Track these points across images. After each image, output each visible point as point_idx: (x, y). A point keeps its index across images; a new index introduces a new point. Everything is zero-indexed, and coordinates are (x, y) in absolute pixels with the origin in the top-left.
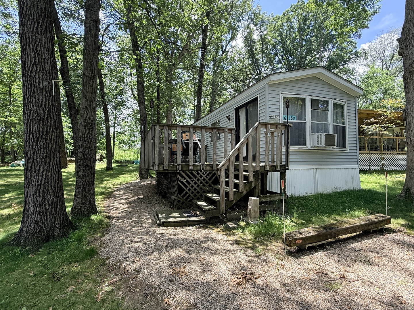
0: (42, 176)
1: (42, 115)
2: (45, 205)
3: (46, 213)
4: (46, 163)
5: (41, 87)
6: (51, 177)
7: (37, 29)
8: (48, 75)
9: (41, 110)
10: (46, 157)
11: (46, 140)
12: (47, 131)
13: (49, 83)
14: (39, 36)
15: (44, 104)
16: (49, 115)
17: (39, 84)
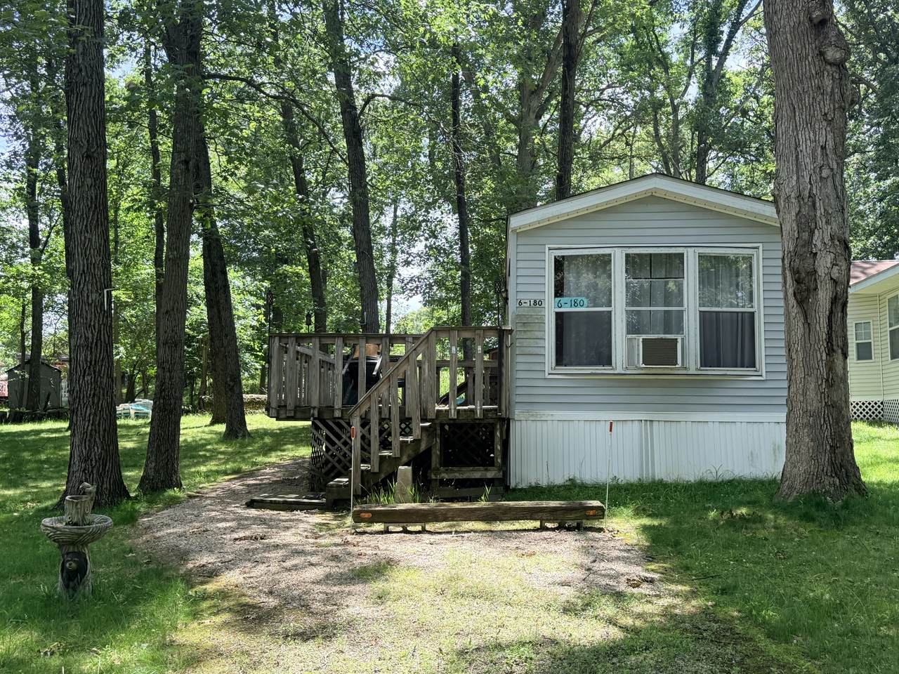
0: (89, 421)
1: (90, 340)
2: (92, 460)
3: (92, 471)
4: (93, 403)
5: (90, 302)
6: (99, 423)
7: (86, 226)
8: (98, 284)
9: (89, 332)
10: (94, 396)
11: (95, 372)
12: (95, 361)
13: (100, 294)
14: (88, 236)
15: (92, 324)
16: (99, 339)
17: (88, 298)
